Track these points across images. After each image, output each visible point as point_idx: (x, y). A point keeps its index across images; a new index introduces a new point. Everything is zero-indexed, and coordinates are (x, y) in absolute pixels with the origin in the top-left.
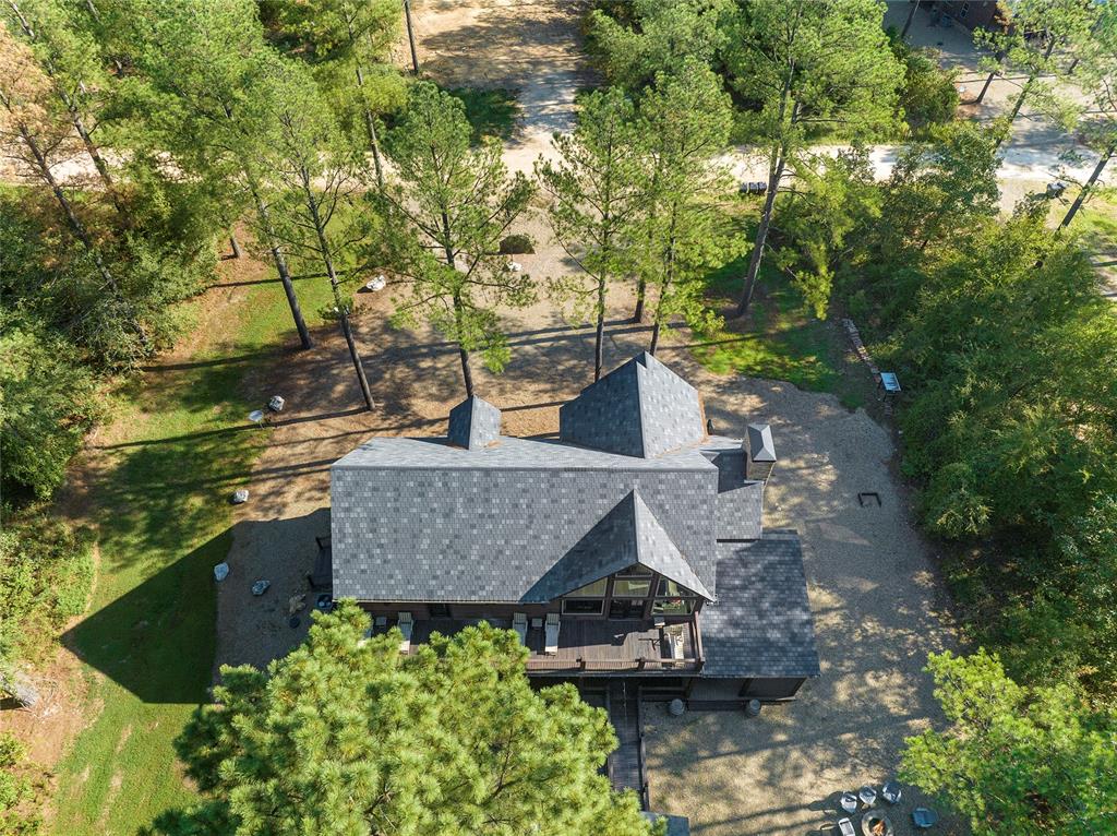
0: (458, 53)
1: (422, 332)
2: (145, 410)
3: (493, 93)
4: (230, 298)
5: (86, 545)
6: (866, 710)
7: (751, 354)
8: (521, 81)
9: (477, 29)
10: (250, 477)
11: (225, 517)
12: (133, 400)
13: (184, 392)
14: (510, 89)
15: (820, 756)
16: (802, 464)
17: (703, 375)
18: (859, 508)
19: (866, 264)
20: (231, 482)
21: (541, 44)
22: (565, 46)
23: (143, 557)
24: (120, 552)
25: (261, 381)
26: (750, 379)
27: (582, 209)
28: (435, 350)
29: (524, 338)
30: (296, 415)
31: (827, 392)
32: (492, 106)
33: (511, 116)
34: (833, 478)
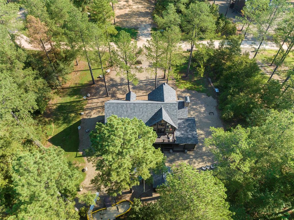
0: (124, 19)
1: (118, 81)
2: (60, 97)
3: (132, 29)
4: (76, 74)
5: (51, 123)
6: (208, 152)
7: (188, 85)
8: (139, 26)
9: (128, 14)
10: (84, 110)
11: (79, 118)
12: (58, 95)
13: (69, 93)
14: (136, 28)
15: (199, 160)
16: (198, 107)
17: (178, 89)
18: (209, 115)
19: (214, 66)
20: (80, 111)
21: (143, 17)
22: (149, 18)
23: (63, 125)
24: (58, 124)
25: (85, 91)
26: (188, 90)
27: (152, 54)
28: (121, 84)
29: (140, 82)
30: (93, 98)
31: (204, 93)
32: (132, 32)
33: (137, 34)
34: (204, 110)
